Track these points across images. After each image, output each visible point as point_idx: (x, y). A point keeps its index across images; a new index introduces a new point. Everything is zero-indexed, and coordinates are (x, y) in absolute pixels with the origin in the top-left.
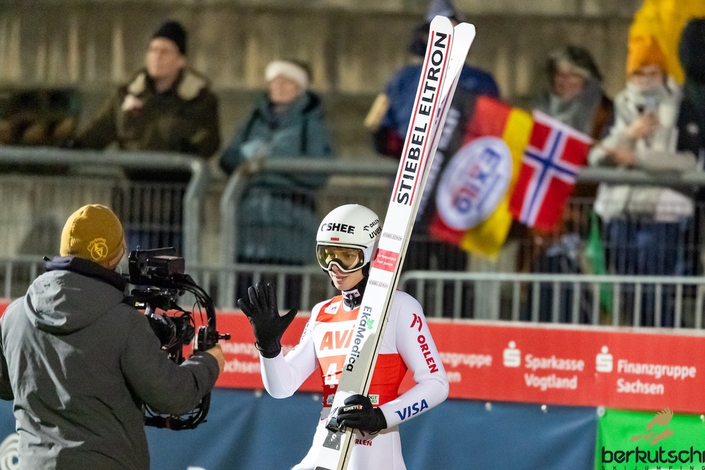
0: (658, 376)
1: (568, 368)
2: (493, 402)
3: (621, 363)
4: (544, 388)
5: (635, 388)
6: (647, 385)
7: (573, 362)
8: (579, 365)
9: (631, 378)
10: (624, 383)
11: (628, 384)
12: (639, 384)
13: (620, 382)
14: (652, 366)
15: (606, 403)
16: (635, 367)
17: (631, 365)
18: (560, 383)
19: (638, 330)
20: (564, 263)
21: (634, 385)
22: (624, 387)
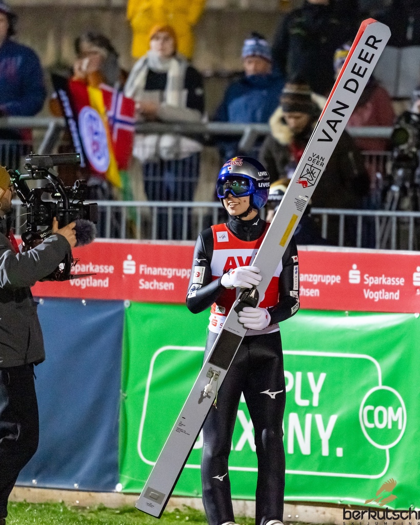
0: (170, 276)
1: (102, 271)
2: (45, 298)
3: (142, 267)
4: (84, 287)
5: (153, 285)
6: (161, 283)
7: (106, 267)
8: (111, 269)
9: (149, 278)
10: (144, 282)
11: (147, 283)
12: (155, 283)
13: (141, 281)
14: (165, 269)
15: (130, 297)
16: (153, 270)
17: (150, 269)
18: (96, 283)
19: (155, 242)
20: (99, 192)
21: (151, 283)
22: (145, 285)
